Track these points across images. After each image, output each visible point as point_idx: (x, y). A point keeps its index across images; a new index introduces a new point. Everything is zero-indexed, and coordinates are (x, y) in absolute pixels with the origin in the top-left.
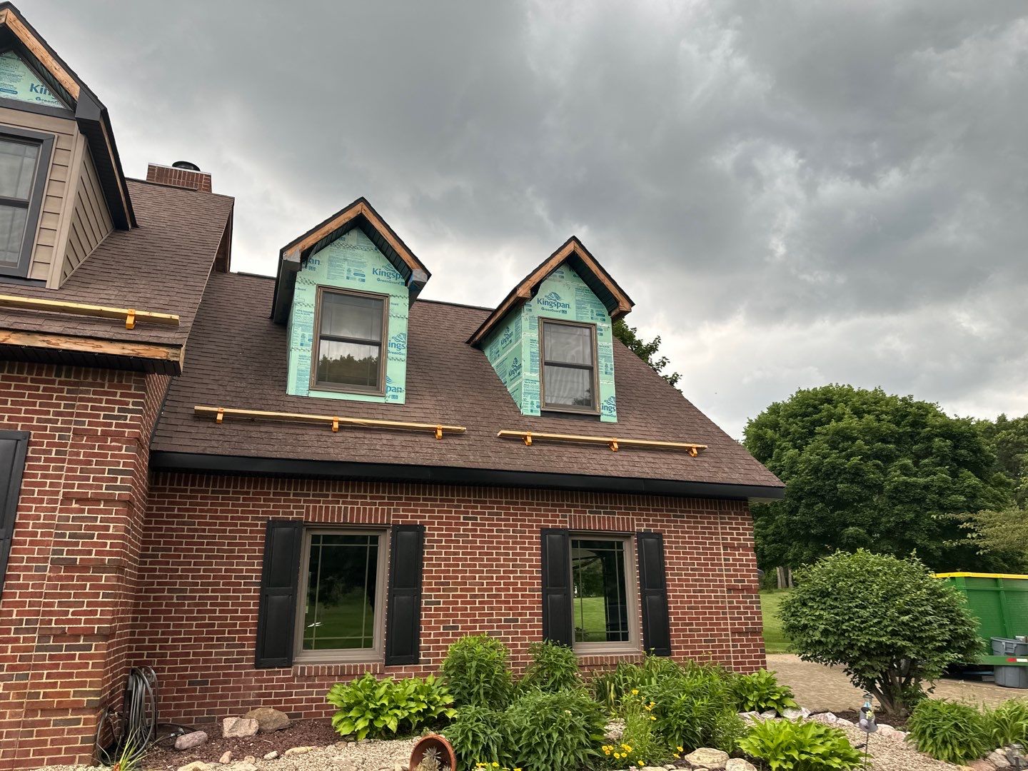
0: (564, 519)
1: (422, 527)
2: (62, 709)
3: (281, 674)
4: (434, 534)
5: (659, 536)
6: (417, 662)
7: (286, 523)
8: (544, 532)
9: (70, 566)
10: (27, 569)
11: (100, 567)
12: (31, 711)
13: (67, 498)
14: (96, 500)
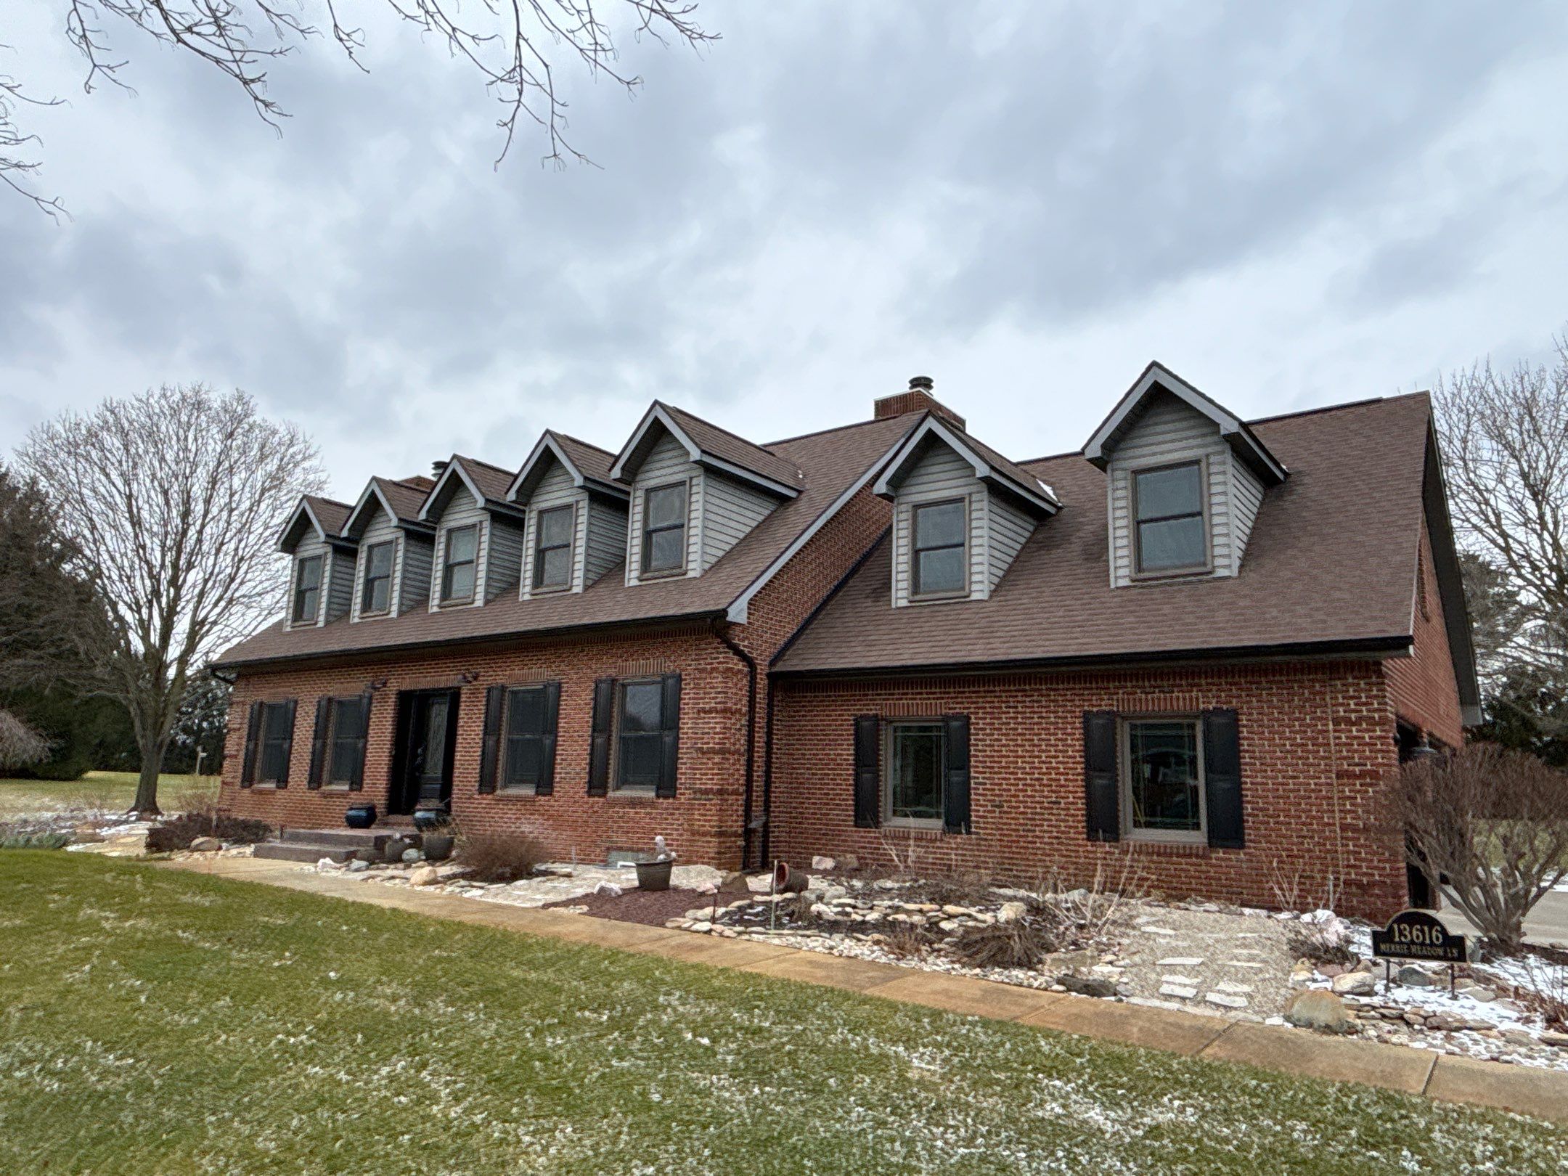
1: (969, 716)
2: (705, 834)
5: (1234, 715)
6: (970, 833)
7: (870, 718)
8: (1087, 716)
9: (703, 751)
10: (686, 753)
12: (694, 834)
13: (699, 711)
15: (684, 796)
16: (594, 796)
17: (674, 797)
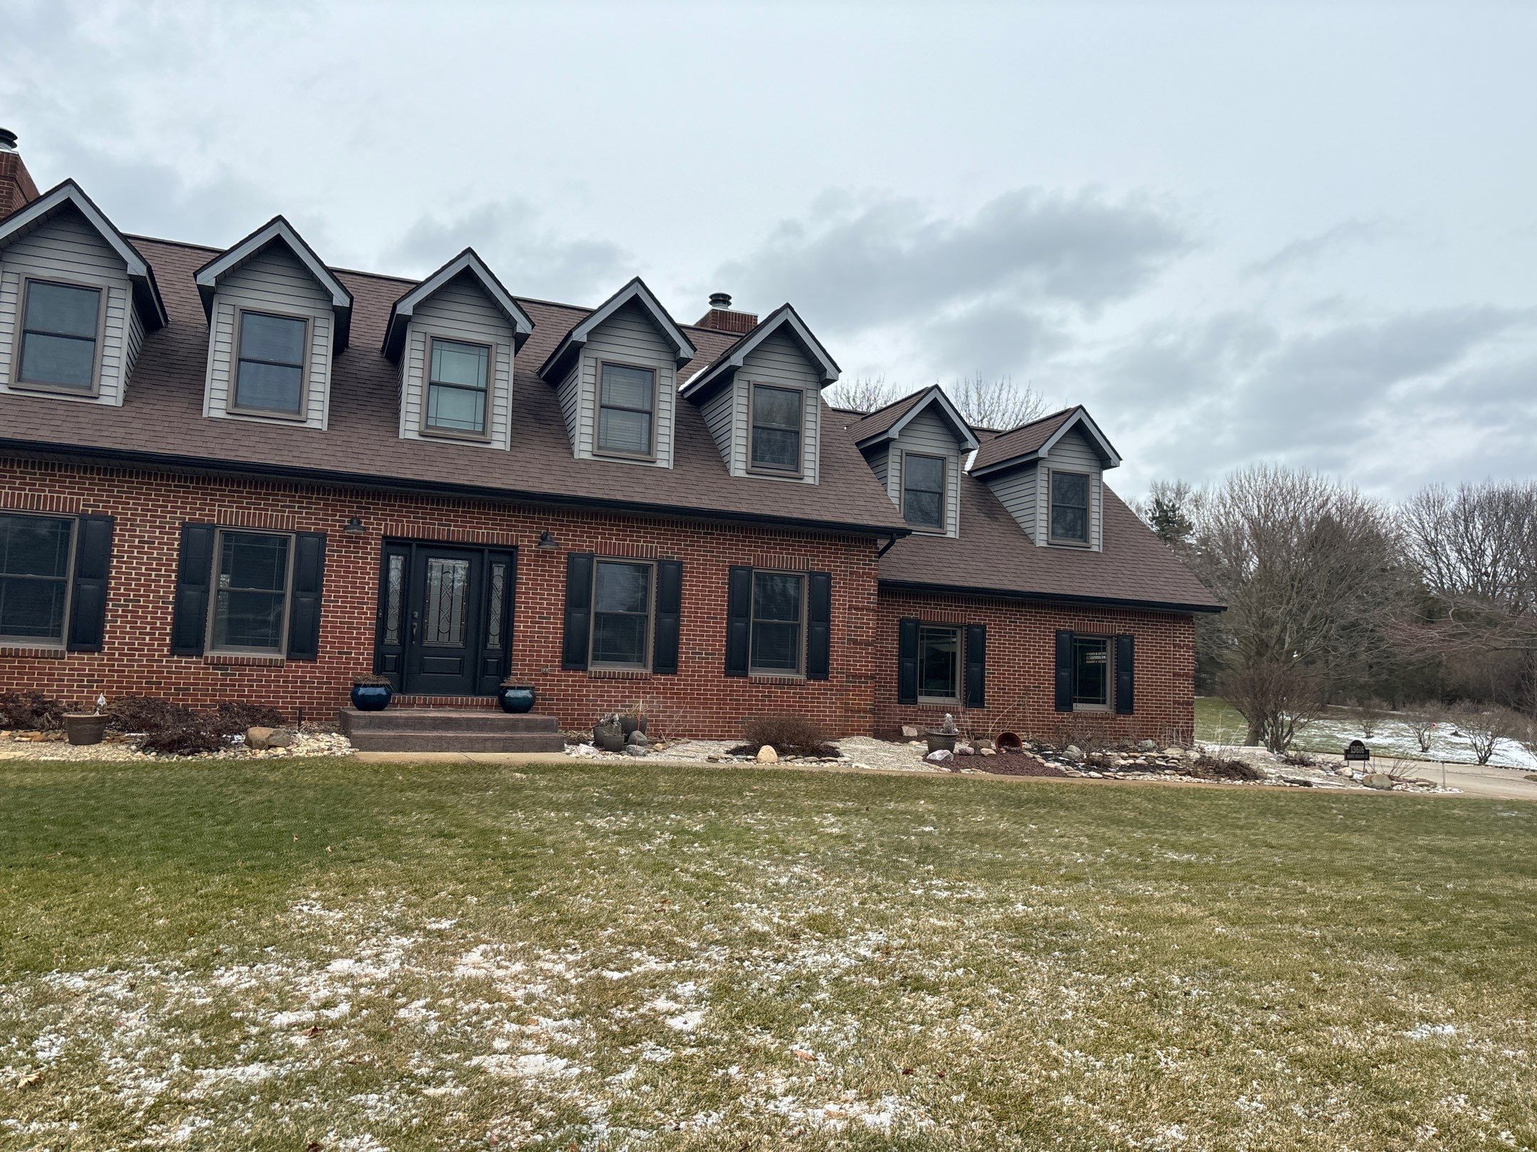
0: (1069, 624)
1: (985, 626)
2: (859, 712)
3: (912, 708)
4: (991, 631)
5: (1132, 638)
6: (984, 707)
7: (909, 620)
8: (1058, 632)
9: (855, 642)
10: (838, 643)
11: (868, 644)
12: (847, 711)
13: (850, 608)
14: (862, 609)
15: (836, 679)
16: (733, 676)
17: (826, 679)
